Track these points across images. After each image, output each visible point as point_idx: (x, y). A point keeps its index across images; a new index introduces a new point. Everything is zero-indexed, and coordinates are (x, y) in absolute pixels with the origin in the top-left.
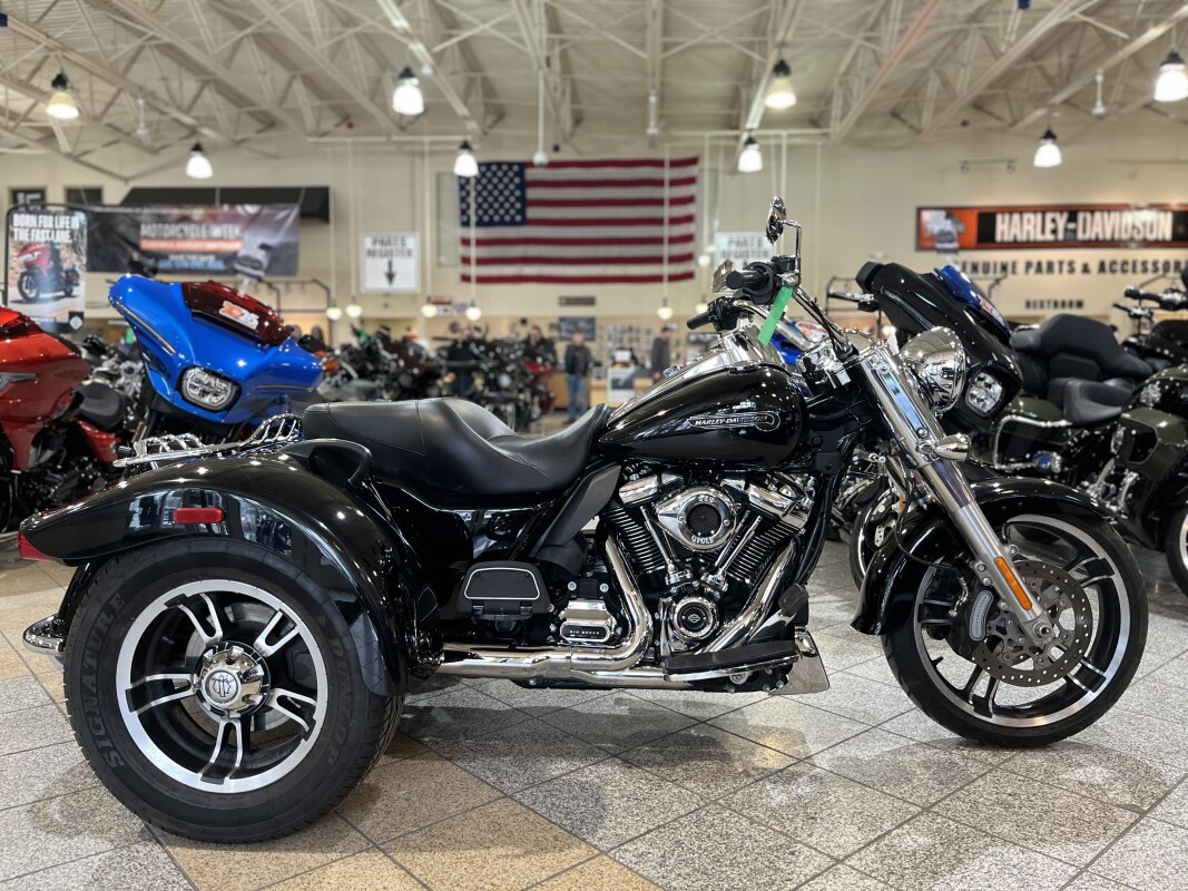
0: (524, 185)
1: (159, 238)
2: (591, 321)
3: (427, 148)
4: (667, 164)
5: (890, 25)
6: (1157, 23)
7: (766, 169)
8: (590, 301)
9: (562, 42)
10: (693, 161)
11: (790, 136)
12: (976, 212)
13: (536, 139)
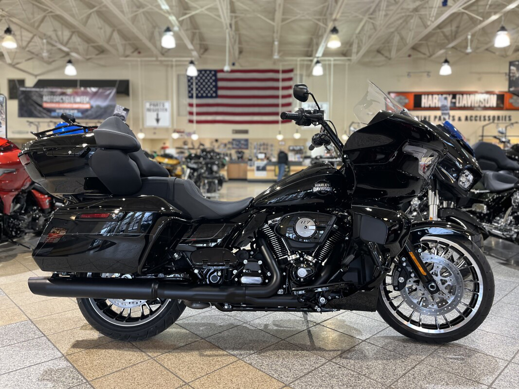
0: (216, 80)
1: (52, 102)
2: (247, 140)
3: (174, 63)
4: (281, 72)
5: (381, 12)
6: (495, 13)
7: (324, 75)
8: (246, 132)
9: (236, 17)
10: (291, 71)
11: (335, 60)
12: (413, 95)
13: (224, 61)
